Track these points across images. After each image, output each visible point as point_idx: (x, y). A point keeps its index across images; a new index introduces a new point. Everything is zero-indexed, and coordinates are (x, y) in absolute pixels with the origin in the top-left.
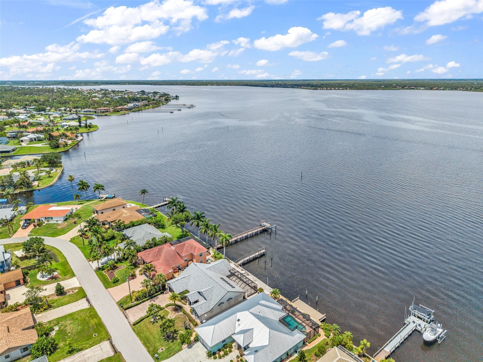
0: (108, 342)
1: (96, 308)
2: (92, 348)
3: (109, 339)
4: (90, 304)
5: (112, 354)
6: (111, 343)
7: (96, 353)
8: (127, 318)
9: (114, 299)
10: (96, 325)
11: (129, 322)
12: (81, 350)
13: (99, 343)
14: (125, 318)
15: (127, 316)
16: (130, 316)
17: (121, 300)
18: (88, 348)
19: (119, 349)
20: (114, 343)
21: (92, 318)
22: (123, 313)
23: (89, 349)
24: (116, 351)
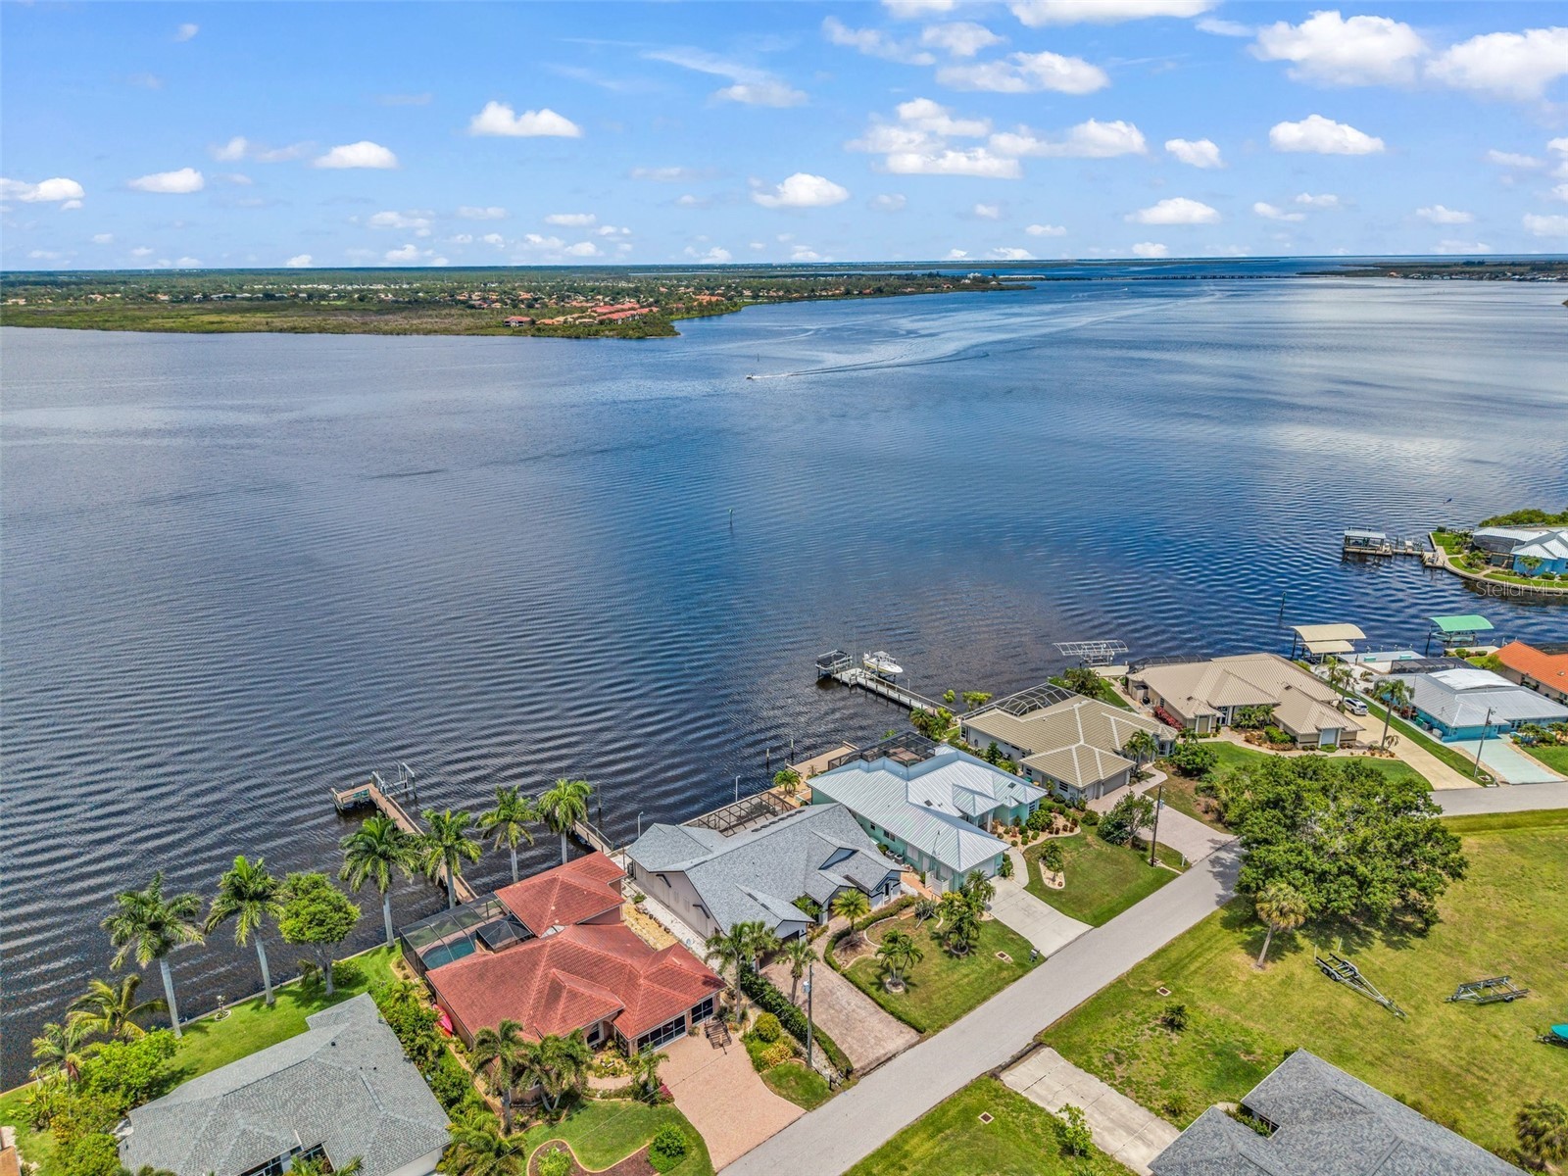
0: (1005, 1074)
2: (1040, 1104)
3: (994, 1075)
5: (1045, 1053)
6: (1007, 1066)
7: (1056, 1088)
8: (889, 1059)
9: (786, 1124)
10: (940, 1131)
11: (912, 1046)
12: (1060, 1127)
13: (1017, 1093)
15: (883, 1059)
16: (883, 1052)
17: (792, 1100)
18: (1048, 1115)
19: (1028, 1039)
20: (1008, 1059)
21: (906, 1156)
22: (865, 1075)
24: (1037, 1045)
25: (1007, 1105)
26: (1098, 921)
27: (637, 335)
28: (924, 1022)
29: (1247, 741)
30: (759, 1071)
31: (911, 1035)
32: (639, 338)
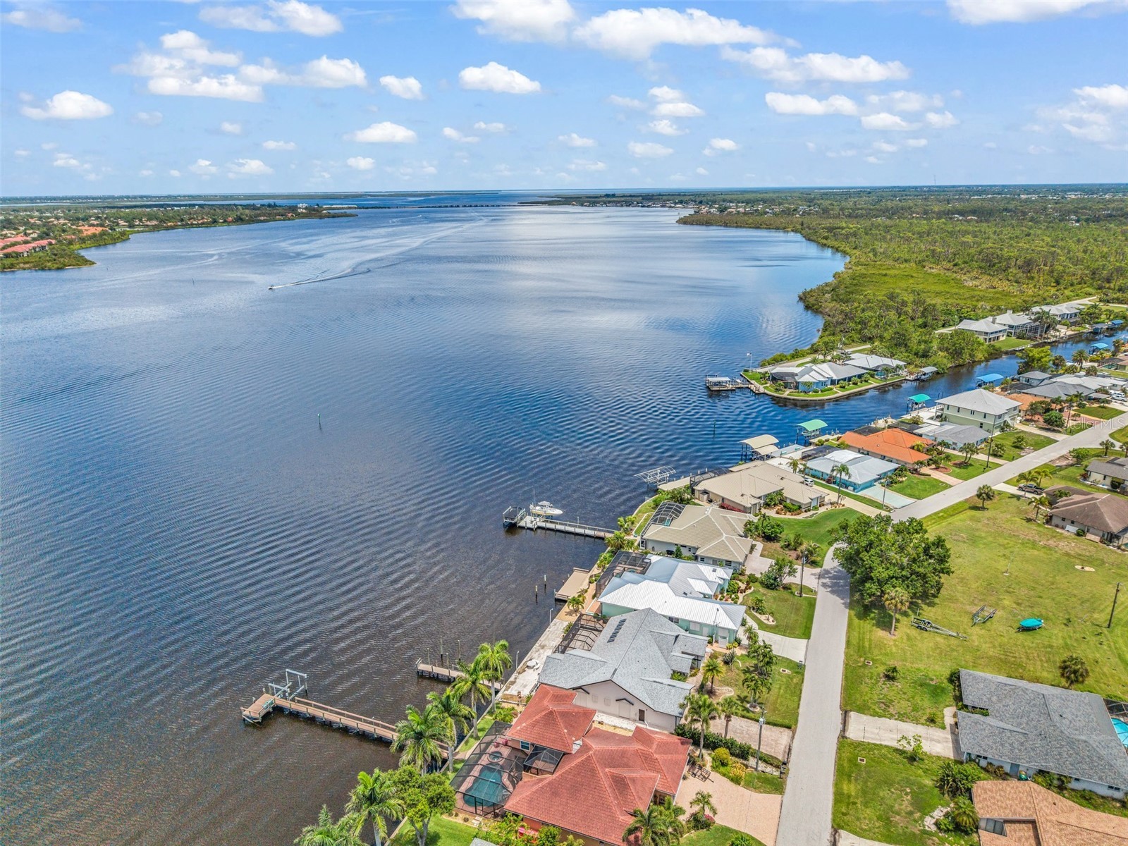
0: (847, 734)
1: (829, 817)
2: (878, 742)
3: (843, 736)
4: (835, 838)
5: (853, 715)
6: (844, 730)
7: (876, 731)
8: (790, 750)
9: (779, 807)
10: (850, 776)
11: (793, 738)
12: (896, 750)
13: (862, 742)
14: (793, 752)
15: (787, 751)
16: (783, 747)
17: (770, 793)
18: (886, 746)
19: (838, 715)
20: (841, 726)
21: (849, 797)
22: (788, 761)
23: (884, 743)
24: (846, 714)
25: (864, 749)
26: (806, 634)
27: (56, 266)
28: (787, 722)
29: (778, 513)
30: (739, 784)
31: (787, 733)
32: (58, 269)
